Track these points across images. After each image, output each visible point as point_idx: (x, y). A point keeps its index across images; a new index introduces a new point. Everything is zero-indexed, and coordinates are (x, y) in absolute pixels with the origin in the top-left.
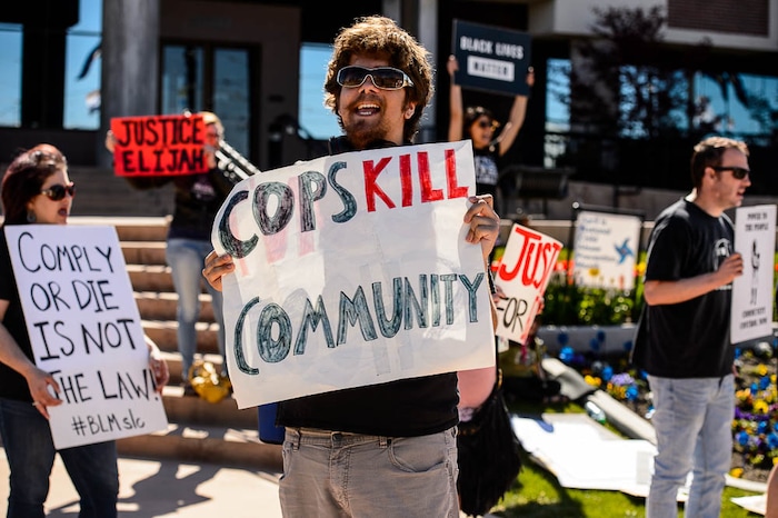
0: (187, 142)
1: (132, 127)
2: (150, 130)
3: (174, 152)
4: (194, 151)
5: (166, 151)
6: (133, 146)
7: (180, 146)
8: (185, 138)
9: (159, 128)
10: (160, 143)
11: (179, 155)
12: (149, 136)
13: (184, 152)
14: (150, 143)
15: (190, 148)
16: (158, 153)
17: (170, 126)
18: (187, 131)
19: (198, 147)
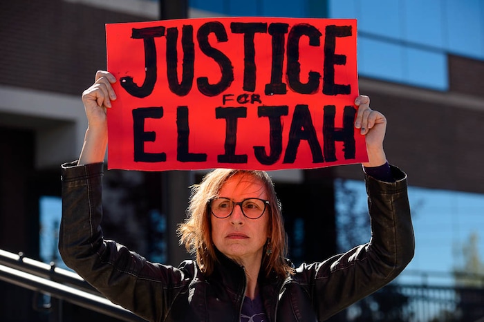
0: (310, 88)
1: (161, 43)
2: (209, 51)
3: (274, 114)
4: (329, 112)
5: (252, 109)
6: (162, 95)
7: (291, 99)
8: (304, 79)
9: (234, 48)
10: (237, 88)
11: (287, 122)
12: (206, 68)
13: (302, 113)
14: (208, 89)
15: (317, 103)
16: (231, 116)
17: (263, 42)
18: (311, 61)
19: (339, 103)
